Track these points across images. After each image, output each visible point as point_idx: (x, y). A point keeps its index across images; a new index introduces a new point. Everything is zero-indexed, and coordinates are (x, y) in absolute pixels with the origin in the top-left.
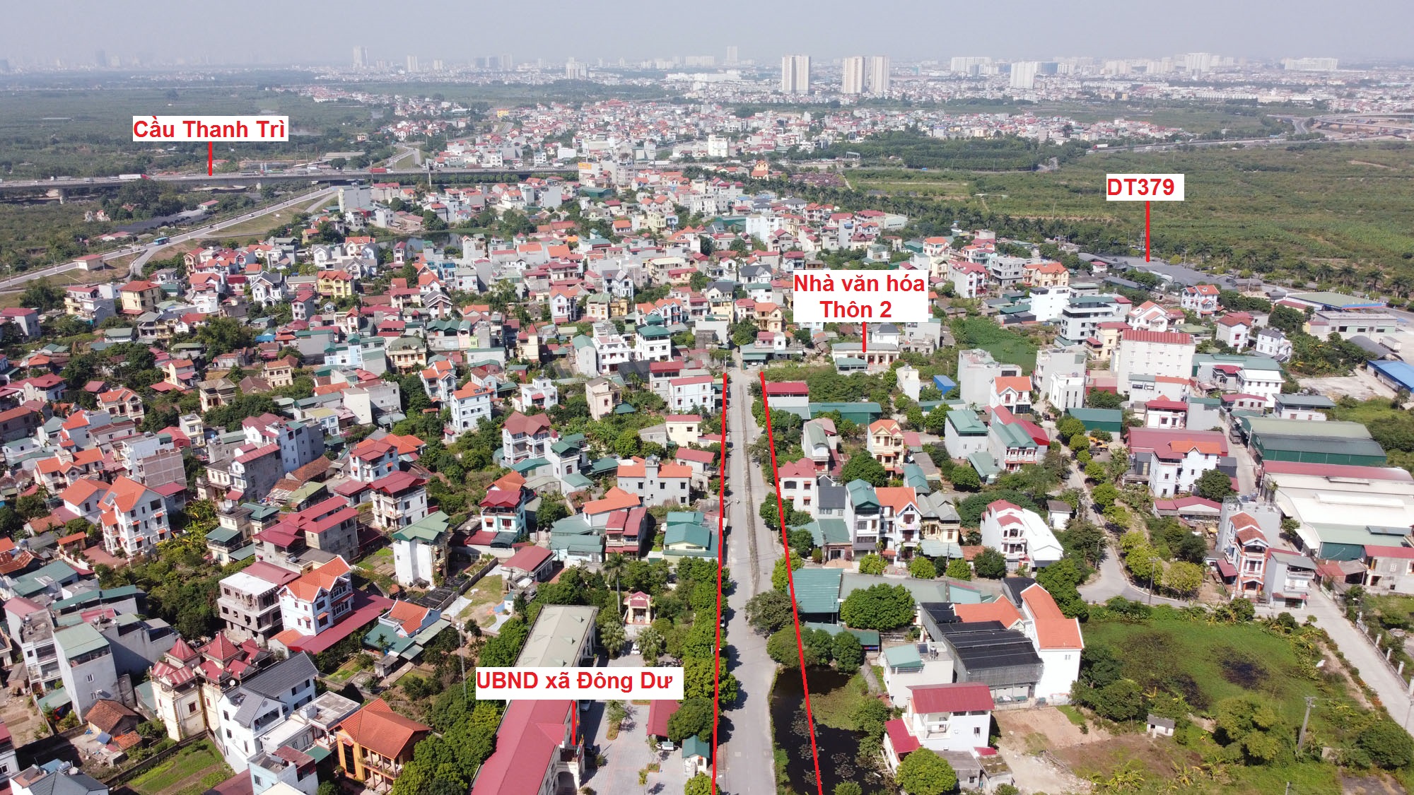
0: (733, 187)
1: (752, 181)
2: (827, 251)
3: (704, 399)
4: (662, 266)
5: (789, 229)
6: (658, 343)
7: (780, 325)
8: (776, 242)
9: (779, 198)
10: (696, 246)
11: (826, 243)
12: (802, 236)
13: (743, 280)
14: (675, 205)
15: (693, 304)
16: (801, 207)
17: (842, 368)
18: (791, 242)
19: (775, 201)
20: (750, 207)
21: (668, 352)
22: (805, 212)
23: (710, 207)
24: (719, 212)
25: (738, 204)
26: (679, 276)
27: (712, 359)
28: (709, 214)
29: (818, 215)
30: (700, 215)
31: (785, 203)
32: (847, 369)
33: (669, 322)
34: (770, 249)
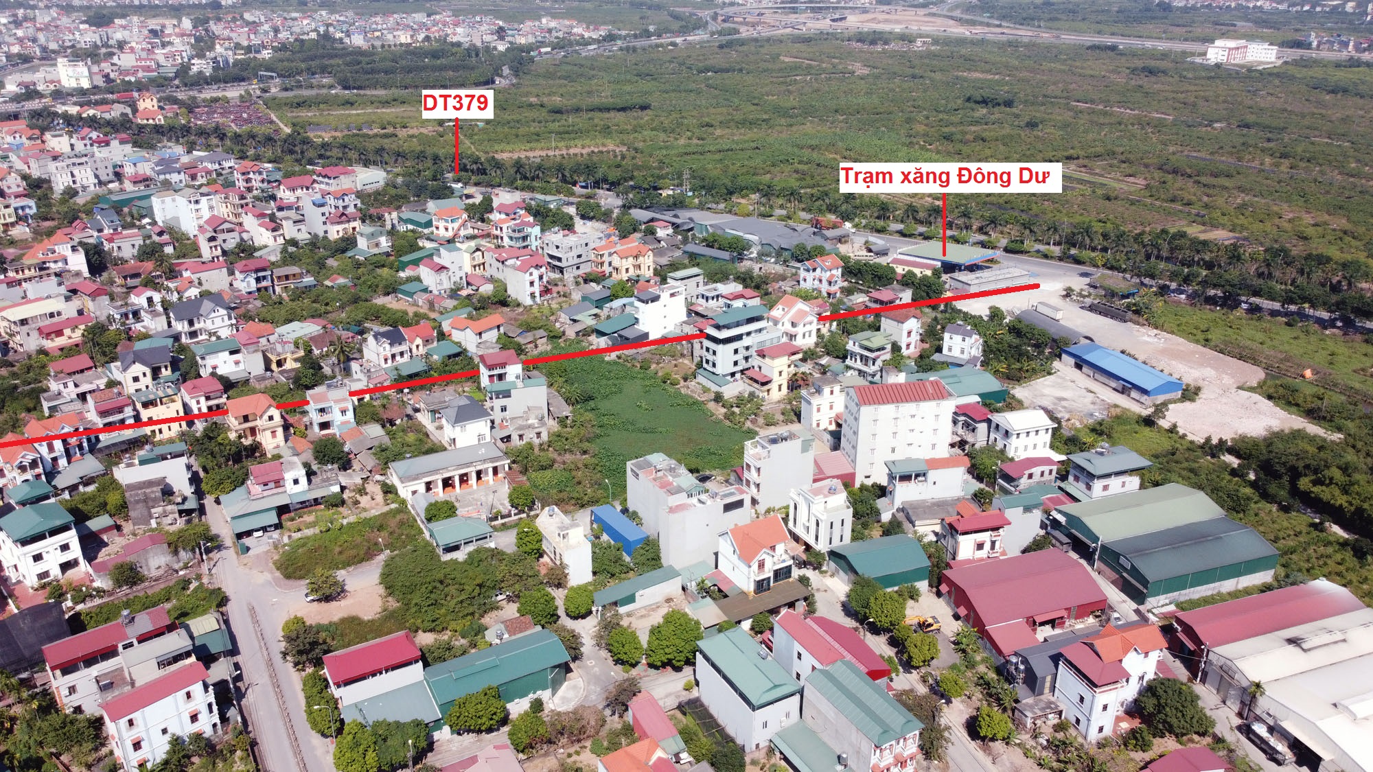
0: (115, 143)
1: (141, 128)
2: (293, 242)
3: (194, 718)
4: (24, 322)
5: (223, 211)
6: (49, 545)
7: (280, 431)
8: (212, 239)
9: (189, 152)
10: (78, 262)
11: (289, 231)
12: (249, 221)
13: (181, 327)
14: (25, 177)
15: (103, 413)
16: (226, 164)
17: (450, 549)
18: (235, 234)
19: (185, 159)
20: (149, 173)
21: (76, 551)
22: (237, 175)
23: (85, 177)
24: (101, 183)
25: (129, 170)
26: (59, 333)
27: (176, 552)
28: (84, 188)
29: (259, 178)
30: (71, 193)
31: (201, 160)
32: (456, 548)
33: (63, 462)
34: (206, 251)
